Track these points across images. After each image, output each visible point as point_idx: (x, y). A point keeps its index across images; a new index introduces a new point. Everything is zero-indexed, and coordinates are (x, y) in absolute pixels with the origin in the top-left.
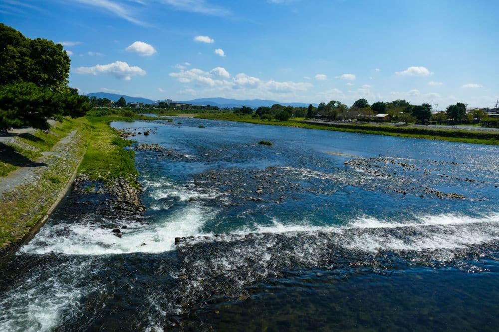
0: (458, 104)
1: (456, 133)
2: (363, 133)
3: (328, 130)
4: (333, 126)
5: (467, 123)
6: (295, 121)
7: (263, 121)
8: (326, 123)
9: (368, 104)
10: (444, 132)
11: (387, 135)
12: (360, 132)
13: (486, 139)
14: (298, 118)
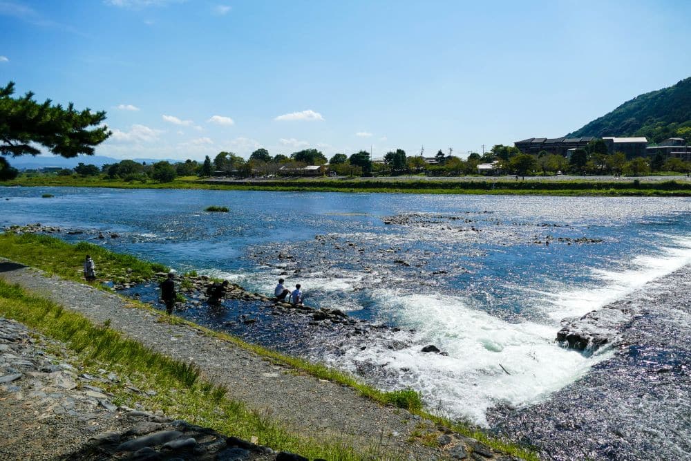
0: (398, 151)
1: (416, 183)
2: (303, 190)
3: (250, 190)
4: (253, 184)
5: (409, 172)
6: (188, 182)
7: (131, 183)
8: (237, 181)
9: (270, 155)
10: (403, 184)
11: (337, 191)
12: (298, 190)
13: (451, 188)
14: (185, 177)
